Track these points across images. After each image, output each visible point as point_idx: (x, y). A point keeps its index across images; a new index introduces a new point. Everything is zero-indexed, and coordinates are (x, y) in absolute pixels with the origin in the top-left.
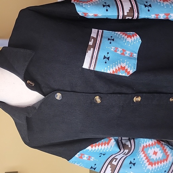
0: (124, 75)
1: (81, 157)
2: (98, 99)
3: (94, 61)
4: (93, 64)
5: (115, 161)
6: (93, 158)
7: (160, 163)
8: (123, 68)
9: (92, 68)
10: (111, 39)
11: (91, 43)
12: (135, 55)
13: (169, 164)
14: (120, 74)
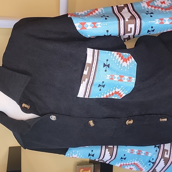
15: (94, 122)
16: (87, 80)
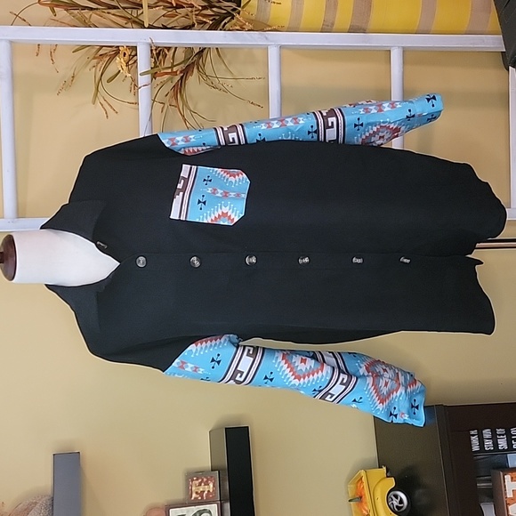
0: (226, 224)
1: (182, 367)
2: (195, 261)
3: (184, 207)
4: (184, 213)
5: (241, 376)
6: (202, 370)
7: (311, 376)
8: (225, 215)
9: (183, 218)
10: (208, 181)
11: (180, 186)
12: (244, 196)
13: (326, 376)
14: (222, 223)
15: (200, 259)
16: (181, 193)
